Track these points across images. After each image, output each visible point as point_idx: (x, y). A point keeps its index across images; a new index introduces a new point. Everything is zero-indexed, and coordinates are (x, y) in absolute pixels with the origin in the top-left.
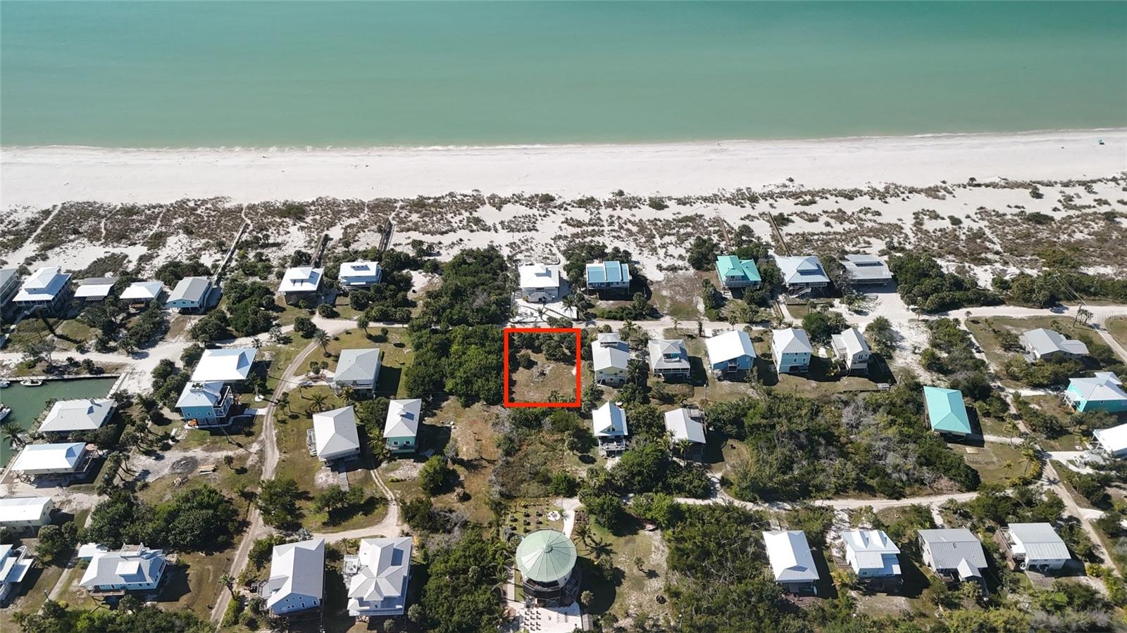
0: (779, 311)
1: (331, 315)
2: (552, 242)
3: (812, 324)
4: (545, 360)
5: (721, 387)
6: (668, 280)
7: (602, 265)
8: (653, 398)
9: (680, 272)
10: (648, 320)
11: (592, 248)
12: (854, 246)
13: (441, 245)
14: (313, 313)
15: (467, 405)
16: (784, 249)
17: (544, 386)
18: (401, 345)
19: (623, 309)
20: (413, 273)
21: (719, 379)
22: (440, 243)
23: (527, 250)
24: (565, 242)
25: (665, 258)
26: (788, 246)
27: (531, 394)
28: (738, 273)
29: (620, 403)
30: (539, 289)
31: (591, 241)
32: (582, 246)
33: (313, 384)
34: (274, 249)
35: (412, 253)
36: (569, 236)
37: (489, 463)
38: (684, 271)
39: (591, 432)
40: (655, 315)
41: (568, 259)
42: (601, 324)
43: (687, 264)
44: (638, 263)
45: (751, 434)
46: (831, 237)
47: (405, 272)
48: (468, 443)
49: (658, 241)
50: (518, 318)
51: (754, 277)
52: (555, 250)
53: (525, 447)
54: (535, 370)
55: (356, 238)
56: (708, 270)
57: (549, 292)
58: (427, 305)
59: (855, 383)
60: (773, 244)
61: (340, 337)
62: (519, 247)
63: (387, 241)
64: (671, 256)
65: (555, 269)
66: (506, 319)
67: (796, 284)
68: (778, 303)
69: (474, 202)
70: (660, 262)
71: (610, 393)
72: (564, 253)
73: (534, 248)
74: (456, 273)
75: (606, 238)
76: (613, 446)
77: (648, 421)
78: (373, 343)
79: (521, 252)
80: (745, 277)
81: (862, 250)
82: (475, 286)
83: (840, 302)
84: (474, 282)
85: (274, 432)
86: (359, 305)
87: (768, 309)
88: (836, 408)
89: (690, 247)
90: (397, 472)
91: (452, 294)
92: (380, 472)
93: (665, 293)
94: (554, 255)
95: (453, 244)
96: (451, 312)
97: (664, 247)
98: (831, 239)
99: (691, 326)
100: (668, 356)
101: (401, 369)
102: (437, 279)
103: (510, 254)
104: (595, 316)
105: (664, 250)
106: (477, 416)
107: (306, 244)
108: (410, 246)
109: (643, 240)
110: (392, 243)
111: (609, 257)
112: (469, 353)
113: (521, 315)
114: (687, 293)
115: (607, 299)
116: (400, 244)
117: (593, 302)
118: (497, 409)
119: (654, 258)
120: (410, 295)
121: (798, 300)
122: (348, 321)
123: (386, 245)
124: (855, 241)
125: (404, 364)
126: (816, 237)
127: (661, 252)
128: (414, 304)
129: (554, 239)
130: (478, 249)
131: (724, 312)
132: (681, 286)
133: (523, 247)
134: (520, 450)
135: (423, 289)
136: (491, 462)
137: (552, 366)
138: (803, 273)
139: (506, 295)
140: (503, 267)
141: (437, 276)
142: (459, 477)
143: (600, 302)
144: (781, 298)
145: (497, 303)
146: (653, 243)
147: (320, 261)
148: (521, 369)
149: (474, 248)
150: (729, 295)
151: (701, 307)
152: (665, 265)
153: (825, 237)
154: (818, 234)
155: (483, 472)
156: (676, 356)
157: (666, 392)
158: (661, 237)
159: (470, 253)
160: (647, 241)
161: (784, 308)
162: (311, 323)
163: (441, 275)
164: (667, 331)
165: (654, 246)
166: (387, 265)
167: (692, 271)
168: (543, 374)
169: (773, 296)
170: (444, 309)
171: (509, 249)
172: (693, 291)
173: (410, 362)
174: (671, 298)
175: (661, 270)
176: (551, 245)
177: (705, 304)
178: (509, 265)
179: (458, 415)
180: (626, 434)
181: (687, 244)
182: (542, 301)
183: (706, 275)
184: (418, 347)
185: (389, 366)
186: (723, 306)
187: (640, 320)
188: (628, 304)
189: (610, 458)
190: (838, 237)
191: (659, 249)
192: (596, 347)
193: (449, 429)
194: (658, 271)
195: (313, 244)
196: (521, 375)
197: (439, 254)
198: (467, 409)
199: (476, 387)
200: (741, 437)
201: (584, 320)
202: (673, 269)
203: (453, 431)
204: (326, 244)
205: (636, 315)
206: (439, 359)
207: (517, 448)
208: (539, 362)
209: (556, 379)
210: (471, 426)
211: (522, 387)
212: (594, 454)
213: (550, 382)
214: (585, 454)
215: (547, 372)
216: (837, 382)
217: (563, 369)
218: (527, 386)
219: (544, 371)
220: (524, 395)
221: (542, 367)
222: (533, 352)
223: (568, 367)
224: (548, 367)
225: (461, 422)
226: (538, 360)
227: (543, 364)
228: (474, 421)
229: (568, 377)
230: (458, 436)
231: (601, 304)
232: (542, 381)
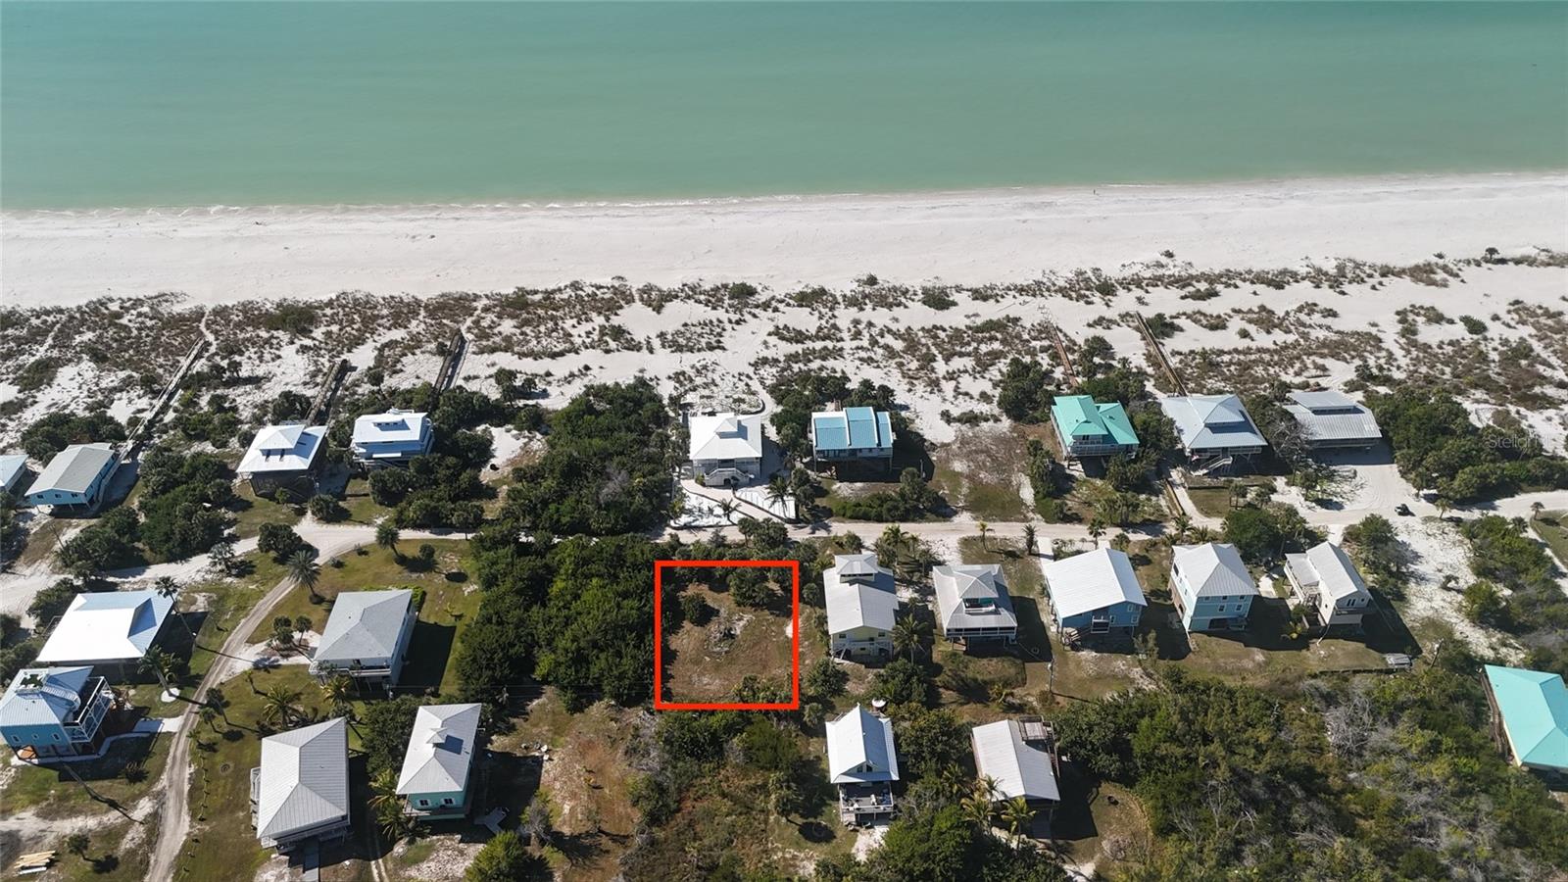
0: (1174, 502)
1: (334, 515)
2: (750, 371)
3: (1245, 530)
4: (733, 606)
5: (1078, 664)
6: (964, 441)
7: (840, 414)
8: (947, 688)
9: (984, 425)
10: (930, 521)
11: (823, 381)
12: (1297, 374)
13: (550, 379)
14: (301, 513)
15: (577, 707)
16: (1173, 381)
17: (731, 662)
18: (459, 578)
19: (883, 499)
20: (495, 431)
21: (1075, 647)
22: (548, 374)
23: (706, 386)
24: (774, 370)
25: (956, 398)
26: (1179, 374)
27: (706, 680)
28: (1095, 430)
29: (881, 703)
30: (726, 463)
31: (822, 369)
32: (805, 377)
33: (283, 662)
34: (248, 388)
35: (494, 393)
36: (782, 359)
37: (614, 841)
38: (991, 423)
39: (823, 766)
40: (941, 511)
41: (779, 403)
42: (840, 529)
43: (996, 411)
44: (906, 408)
45: (1148, 769)
46: (1253, 357)
47: (480, 429)
48: (574, 796)
49: (941, 367)
50: (684, 519)
51: (1125, 437)
52: (755, 385)
53: (689, 803)
54: (714, 628)
55: (399, 366)
56: (1035, 421)
57: (744, 468)
58: (513, 495)
59: (1339, 653)
60: (1150, 370)
61: (349, 561)
62: (691, 381)
63: (453, 372)
64: (967, 394)
65: (753, 423)
66: (663, 522)
67: (1205, 450)
68: (1172, 484)
69: (616, 299)
70: (947, 406)
71: (861, 679)
72: (773, 390)
73: (718, 381)
74: (573, 431)
75: (848, 362)
76: (870, 804)
77: (939, 748)
78: (406, 573)
79: (694, 389)
80: (1108, 438)
81: (1312, 381)
82: (606, 456)
83: (1287, 484)
84: (605, 449)
85: (188, 771)
86: (388, 495)
87: (1154, 498)
88: (1309, 708)
89: (999, 377)
90: (424, 866)
91: (563, 474)
92: (390, 866)
93: (958, 466)
94: (754, 393)
95: (572, 375)
96: (558, 510)
97: (951, 379)
98: (1254, 361)
99: (1009, 532)
100: (973, 603)
101: (453, 629)
102: (539, 443)
103: (675, 394)
104: (829, 513)
105: (953, 383)
106: (596, 732)
107: (307, 379)
108: (492, 381)
109: (914, 365)
110: (462, 376)
111: (854, 398)
112: (586, 596)
113: (690, 512)
114: (999, 466)
115: (852, 481)
116: (476, 377)
117: (824, 485)
118: (636, 716)
119: (935, 398)
120: (486, 476)
121: (1208, 481)
122: (365, 527)
123: (451, 378)
124: (1298, 365)
125: (459, 617)
126: (1226, 358)
127: (948, 387)
128: (490, 493)
129: (755, 365)
130: (617, 384)
131: (1072, 503)
132: (987, 452)
133: (699, 381)
134: (679, 810)
135: (511, 462)
136: (621, 840)
137: (747, 617)
138: (1216, 428)
139: (662, 476)
140: (662, 420)
141: (539, 436)
142: (550, 876)
143: (839, 484)
144: (1176, 475)
145: (647, 492)
146: (933, 370)
147: (327, 410)
148: (687, 625)
149: (610, 383)
150: (1077, 470)
151: (1027, 494)
152: (955, 412)
153: (1242, 357)
154: (1229, 353)
155: (602, 863)
156: (987, 602)
157: (970, 674)
158: (947, 360)
159: (600, 392)
160: (921, 368)
161: (1182, 495)
162: (291, 534)
163: (545, 434)
164: (966, 543)
165: (934, 375)
166: (446, 417)
167: (1006, 423)
168: (728, 635)
169: (1162, 473)
170: (545, 503)
171: (672, 383)
172: (1010, 461)
173: (474, 613)
174: (971, 477)
175: (948, 422)
176: (748, 376)
177: (1035, 487)
178: (672, 414)
179: (558, 730)
180: (895, 777)
181: (994, 373)
182: (732, 484)
183: (1033, 433)
184: (489, 582)
185: (432, 622)
186: (1069, 491)
187: (913, 521)
188: (892, 490)
189: (862, 830)
190: (1267, 357)
191: (943, 382)
192: (831, 579)
193: (539, 762)
194: (943, 423)
195: (319, 379)
196: (687, 639)
197: (545, 394)
198: (577, 715)
199: (595, 670)
200: (1127, 779)
201: (808, 522)
202: (972, 419)
203: (547, 766)
204: (342, 378)
205: (907, 511)
206: (527, 610)
207: (673, 806)
208: (722, 610)
209: (755, 645)
210: (583, 755)
211: (689, 666)
212: (831, 821)
213: (743, 652)
214: (811, 820)
215: (738, 632)
216: (1304, 651)
217: (769, 625)
218: (697, 662)
219: (731, 629)
220: (690, 683)
221: (729, 620)
222: (711, 589)
223: (781, 620)
224: (739, 620)
225: (563, 747)
226: (720, 606)
227: (731, 614)
228: (591, 742)
229: (776, 641)
230: (555, 779)
231: (839, 488)
232: (726, 652)
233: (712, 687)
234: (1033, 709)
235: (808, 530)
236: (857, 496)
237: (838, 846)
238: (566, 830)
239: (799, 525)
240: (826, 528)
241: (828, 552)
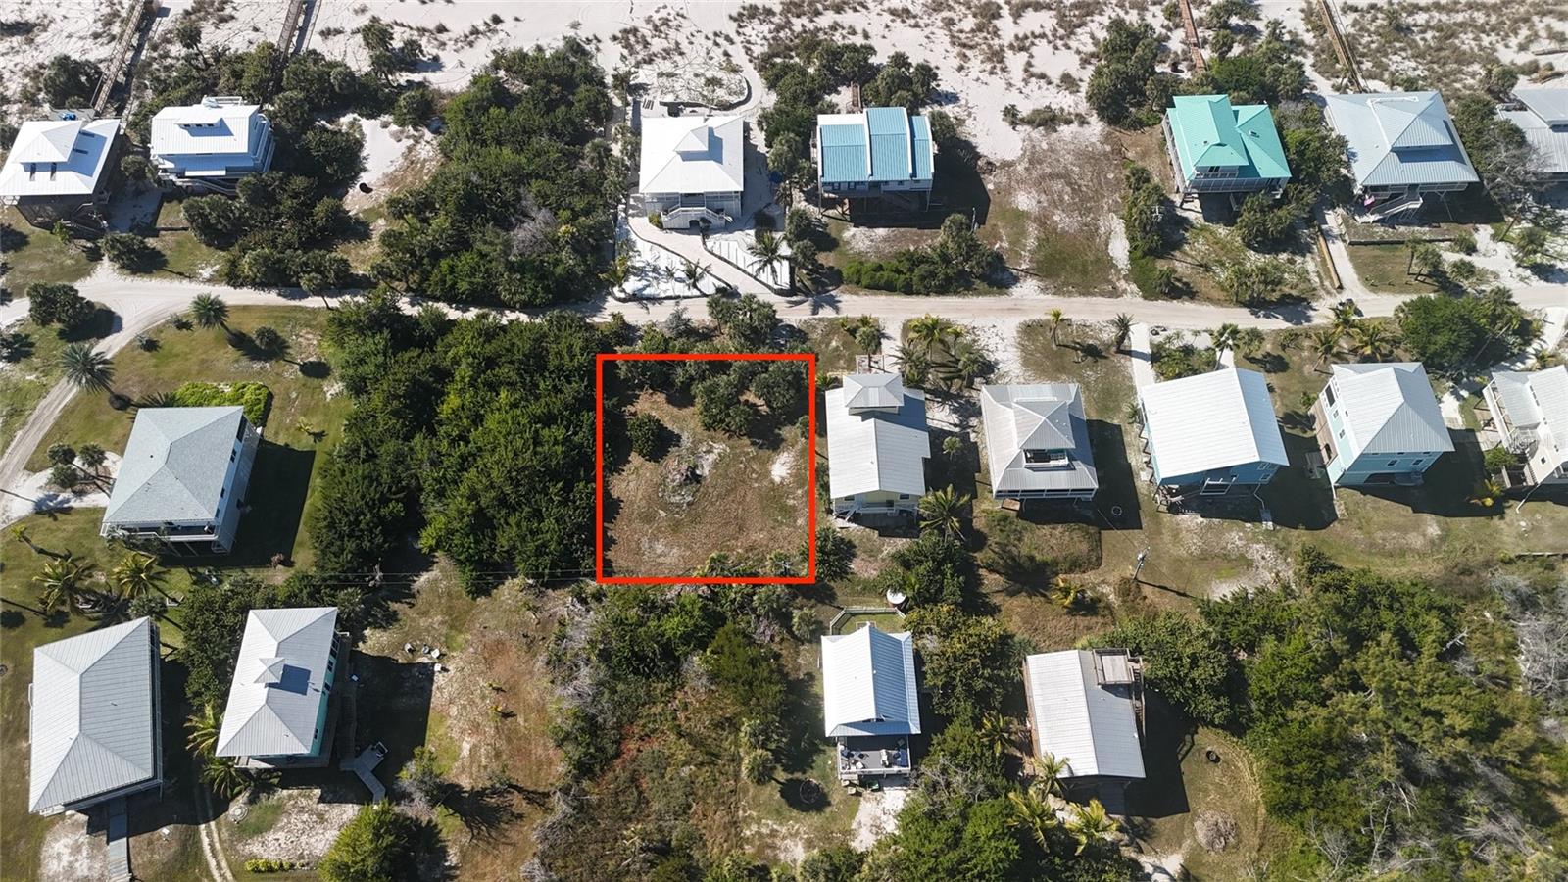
0: (1327, 269)
1: (143, 262)
2: (731, 28)
4: (700, 430)
5: (1176, 534)
6: (1034, 159)
7: (859, 119)
8: (992, 571)
9: (1065, 131)
10: (978, 293)
11: (835, 54)
12: (1522, 48)
13: (443, 37)
14: (95, 256)
15: (481, 588)
16: (1341, 55)
17: (696, 519)
18: (317, 371)
19: (916, 260)
20: (367, 125)
21: (1174, 509)
22: (442, 29)
23: (667, 54)
24: (766, 28)
25: (1026, 82)
26: (1350, 45)
27: (659, 547)
29: (899, 598)
30: (692, 199)
31: (835, 27)
32: (810, 44)
33: (75, 503)
34: (16, 40)
35: (360, 62)
36: (778, 8)
37: (530, 801)
38: (1074, 127)
39: (816, 689)
40: (996, 277)
41: (772, 85)
42: (854, 305)
43: (1083, 107)
44: (953, 98)
45: (1267, 713)
46: (1460, 17)
47: (345, 120)
48: (476, 728)
49: (1007, 28)
50: (632, 285)
51: (1272, 165)
52: (739, 57)
53: (632, 745)
54: (674, 466)
55: (228, 10)
56: (1138, 125)
57: (718, 204)
58: (390, 240)
59: (1547, 525)
60: (1309, 38)
61: (163, 339)
62: (646, 45)
63: (306, 21)
64: (1042, 76)
65: (734, 125)
66: (602, 290)
67: (1385, 187)
68: (1327, 236)
70: (1012, 98)
71: (872, 553)
72: (764, 64)
73: (685, 46)
74: (475, 133)
75: (873, 15)
78: (245, 362)
79: (650, 61)
80: (1248, 169)
81: (1543, 61)
82: (520, 178)
83: (1494, 237)
84: (520, 167)
86: (219, 233)
87: (1299, 259)
88: (1497, 614)
89: (1091, 48)
90: (270, 837)
92: (225, 835)
93: (1025, 201)
94: (735, 70)
95: (475, 32)
97: (1022, 49)
98: (1462, 25)
99: (1091, 313)
101: (311, 454)
102: (428, 148)
103: (623, 69)
104: (836, 278)
105: (1023, 56)
106: (508, 626)
107: (98, 28)
108: (359, 37)
109: (969, 23)
110: (319, 27)
111: (880, 82)
112: (491, 420)
113: (640, 272)
114: (1085, 203)
115: (872, 225)
116: (338, 32)
117: (833, 232)
118: (561, 603)
119: (997, 82)
120: (354, 202)
121: (1380, 230)
122: (186, 282)
123: (303, 30)
124: (1524, 33)
125: (319, 436)
126: (1421, 18)
127: (1016, 61)
128: (358, 230)
129: (738, 18)
130: (539, 49)
131: (1181, 266)
132: (1066, 177)
133: (657, 45)
134: (618, 755)
135: (391, 180)
136: (538, 799)
137: (719, 448)
138: (1407, 154)
139: (600, 216)
140: (603, 113)
141: (429, 136)
142: (443, 853)
143: (853, 230)
144: (1333, 219)
146: (996, 33)
147: (128, 83)
148: (635, 459)
149: (529, 48)
150: (1193, 211)
151: (1120, 249)
152: (1025, 109)
153: (1444, 17)
154: (1426, 9)
155: (514, 836)
156: (1058, 452)
157: (1025, 551)
158: (1017, 14)
159: (515, 62)
160: (980, 28)
161: (1339, 251)
163: (436, 132)
164: (1029, 330)
165: (996, 42)
167: (1096, 127)
168: (693, 478)
169: (1314, 218)
170: (436, 255)
171: (619, 49)
172: (1098, 195)
173: (339, 436)
174: (1042, 220)
175: (1014, 124)
176: (728, 39)
177: (1132, 239)
178: (617, 102)
179: (456, 623)
180: (915, 729)
181: (1083, 41)
182: (701, 228)
183: (1134, 144)
184: (359, 386)
185: (282, 442)
186: (1177, 245)
187: (956, 293)
188: (931, 241)
189: (867, 793)
190: (1480, 17)
191: (1009, 54)
192: (837, 407)
193: (427, 672)
194: (1006, 126)
195: (116, 30)
196: (634, 481)
197: (436, 64)
198: (481, 600)
200: (1236, 727)
201: (807, 293)
202: (1048, 120)
203: (440, 679)
204: (148, 28)
205: (948, 279)
207: (611, 750)
208: (685, 435)
209: (729, 492)
210: (489, 662)
211: (637, 525)
212: (824, 777)
213: (713, 504)
214: (798, 775)
215: (706, 472)
216: (1496, 519)
217: (748, 460)
218: (648, 518)
219: (696, 467)
220: (638, 551)
221: (693, 452)
222: (670, 401)
223: (765, 453)
224: (708, 452)
225: (462, 650)
226: (682, 430)
227: (696, 443)
228: (500, 642)
229: (759, 489)
230: (451, 702)
231: (853, 236)
232: (689, 504)
233: (668, 560)
234: (1109, 607)
235: (807, 307)
236: (878, 251)
237: (834, 819)
238: (465, 783)
239: (794, 298)
240: (833, 303)
241: (834, 344)
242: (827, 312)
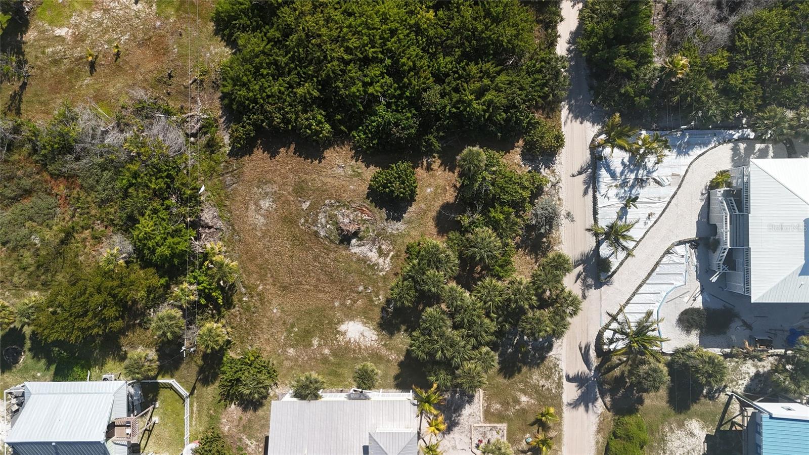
4: (408, 241)
15: (224, 24)
17: (296, 240)
27: (266, 204)
48: (79, 39)
148: (370, 172)
196: (345, 173)
198: (211, 26)
208: (400, 226)
209: (329, 274)
210: (143, 44)
211: (293, 179)
213: (316, 258)
215: (354, 250)
217: (368, 296)
218: (300, 190)
219: (361, 239)
220: (261, 182)
221: (381, 235)
222: (446, 207)
223: (377, 314)
224: (380, 252)
225: (158, 15)
226: (409, 222)
227: (392, 239)
228: (166, 51)
229: (333, 308)
230: (106, 11)
231: (692, 434)
232: (316, 234)
233: (251, 213)
238: (31, 35)
239: (593, 354)
240: (585, 400)
241: (524, 399)
242: (570, 392)
